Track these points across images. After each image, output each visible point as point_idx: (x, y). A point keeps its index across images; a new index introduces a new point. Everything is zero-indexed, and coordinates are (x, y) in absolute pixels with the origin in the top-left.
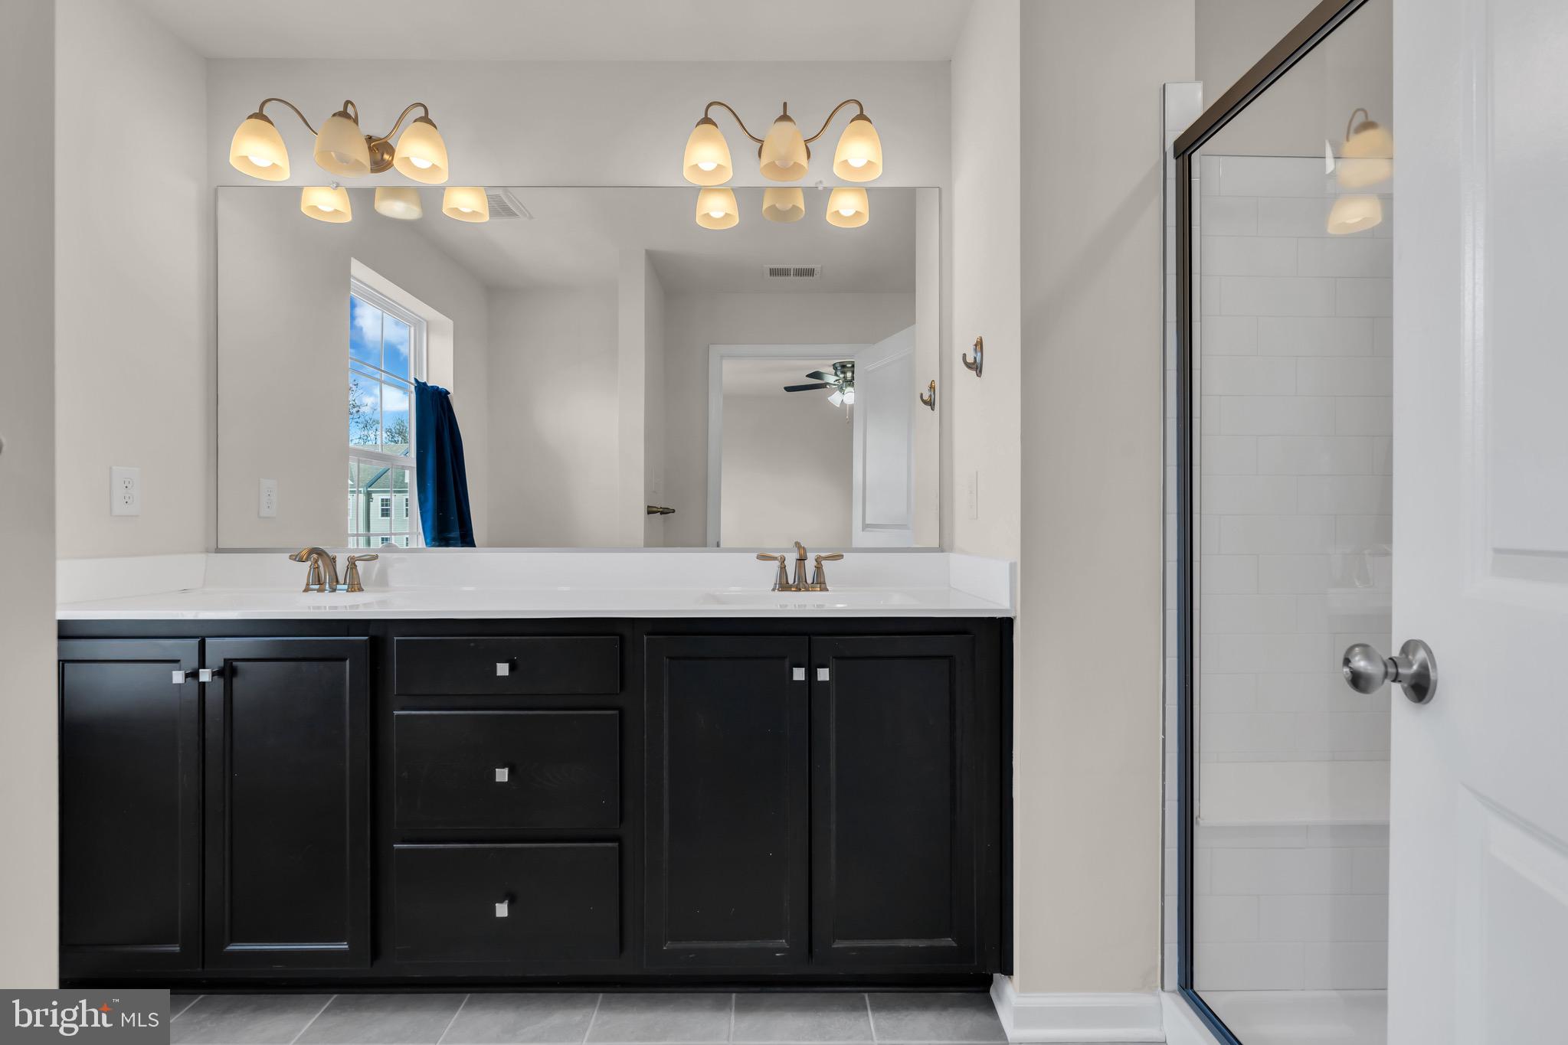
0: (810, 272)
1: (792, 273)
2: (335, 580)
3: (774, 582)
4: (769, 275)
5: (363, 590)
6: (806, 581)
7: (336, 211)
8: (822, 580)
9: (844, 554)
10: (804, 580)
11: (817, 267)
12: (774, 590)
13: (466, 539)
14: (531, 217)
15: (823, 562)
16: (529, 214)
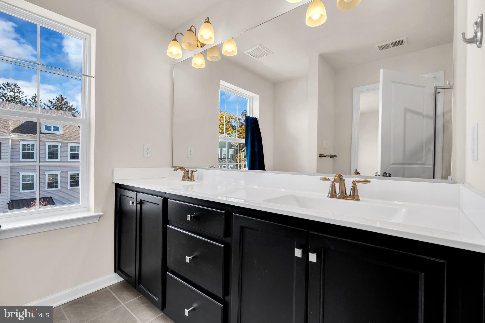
0: (401, 43)
1: (391, 46)
2: (188, 177)
3: (328, 192)
4: (379, 50)
5: (195, 181)
6: (346, 194)
7: (202, 64)
8: (356, 194)
9: (371, 180)
10: (344, 193)
11: (404, 39)
12: (328, 197)
13: (262, 167)
14: (273, 53)
15: (357, 184)
16: (272, 52)
